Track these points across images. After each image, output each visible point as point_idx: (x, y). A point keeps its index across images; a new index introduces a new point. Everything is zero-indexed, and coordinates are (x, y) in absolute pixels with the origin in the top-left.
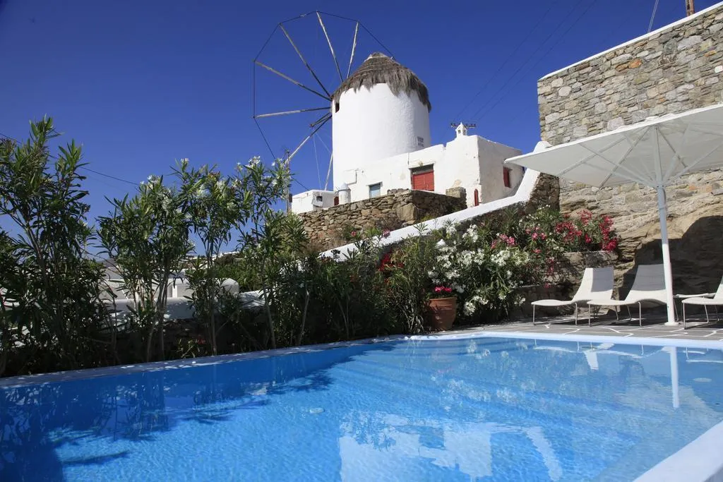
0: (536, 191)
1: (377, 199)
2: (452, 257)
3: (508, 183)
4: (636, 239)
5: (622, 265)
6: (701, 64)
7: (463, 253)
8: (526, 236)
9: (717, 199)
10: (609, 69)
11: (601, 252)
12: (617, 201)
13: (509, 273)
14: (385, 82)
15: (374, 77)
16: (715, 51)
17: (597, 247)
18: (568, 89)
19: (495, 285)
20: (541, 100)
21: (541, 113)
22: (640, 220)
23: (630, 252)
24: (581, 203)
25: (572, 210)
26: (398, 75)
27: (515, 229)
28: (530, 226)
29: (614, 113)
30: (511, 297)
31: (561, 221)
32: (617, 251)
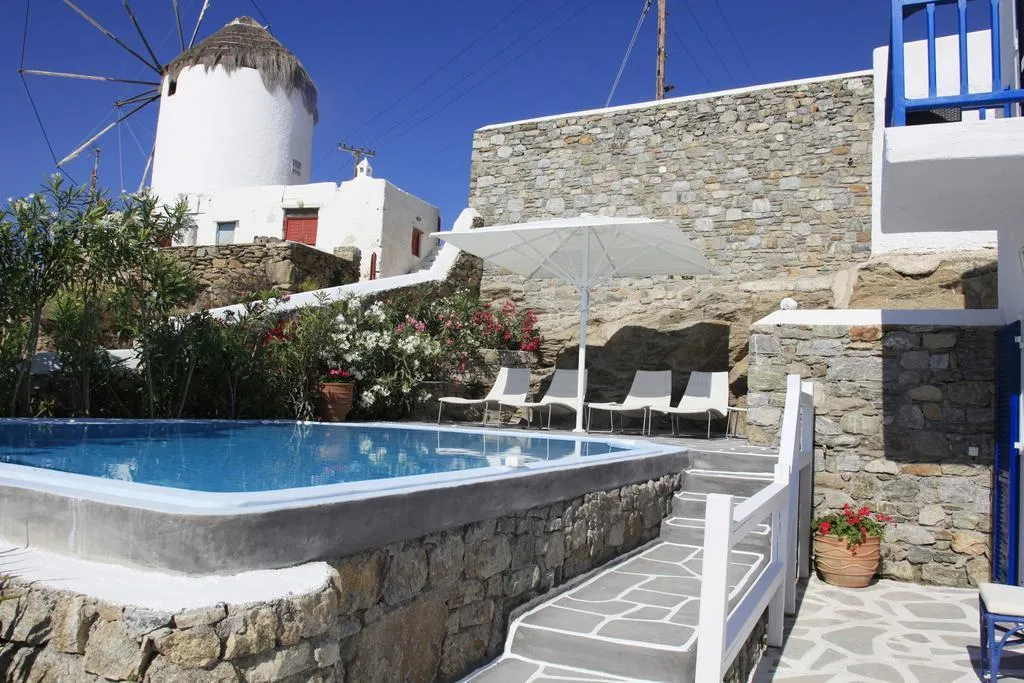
0: (454, 269)
1: (240, 247)
2: (351, 337)
3: (416, 251)
4: (560, 342)
5: (542, 370)
6: (648, 159)
7: (364, 334)
8: (437, 324)
9: (643, 308)
10: (558, 138)
11: (520, 352)
12: (544, 297)
13: (417, 363)
14: (255, 68)
15: (240, 57)
16: (661, 150)
17: (517, 346)
18: (509, 150)
19: (399, 375)
20: (475, 156)
21: (472, 170)
22: (568, 321)
23: (552, 356)
24: (506, 292)
25: (494, 299)
26: (277, 61)
27: (427, 313)
28: (444, 311)
29: (556, 192)
30: (415, 391)
31: (480, 310)
32: (538, 352)
